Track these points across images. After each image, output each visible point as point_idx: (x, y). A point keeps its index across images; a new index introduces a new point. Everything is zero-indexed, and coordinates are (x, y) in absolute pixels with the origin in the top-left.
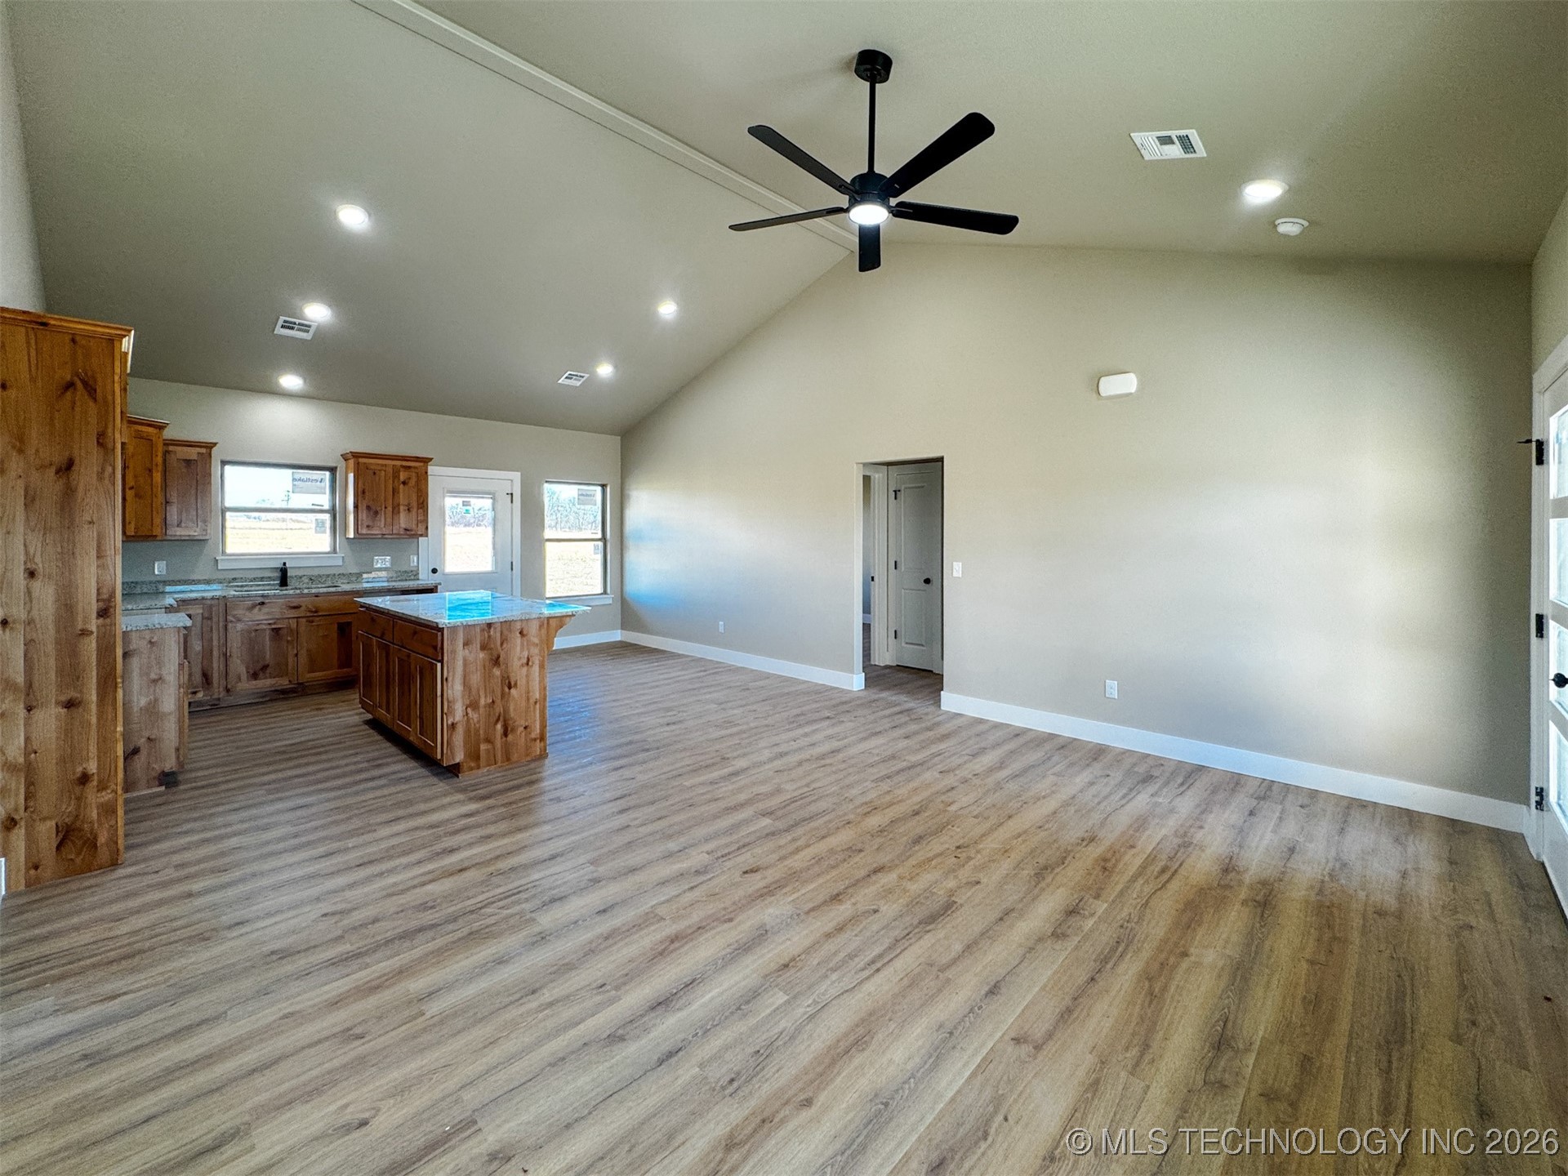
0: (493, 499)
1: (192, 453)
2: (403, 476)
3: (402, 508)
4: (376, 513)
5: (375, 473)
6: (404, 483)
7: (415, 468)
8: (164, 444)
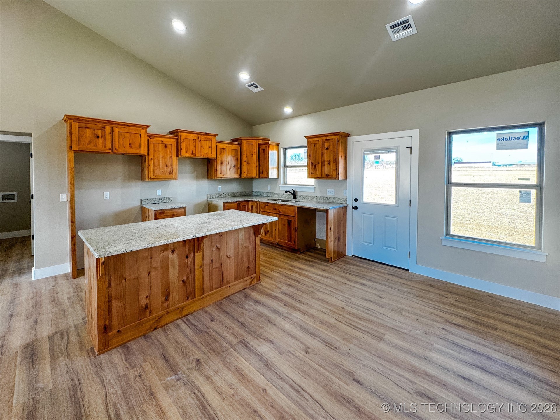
0: (397, 152)
1: (264, 147)
2: (327, 145)
3: (326, 163)
4: (315, 166)
5: (315, 146)
6: (327, 149)
7: (332, 139)
8: (259, 145)
